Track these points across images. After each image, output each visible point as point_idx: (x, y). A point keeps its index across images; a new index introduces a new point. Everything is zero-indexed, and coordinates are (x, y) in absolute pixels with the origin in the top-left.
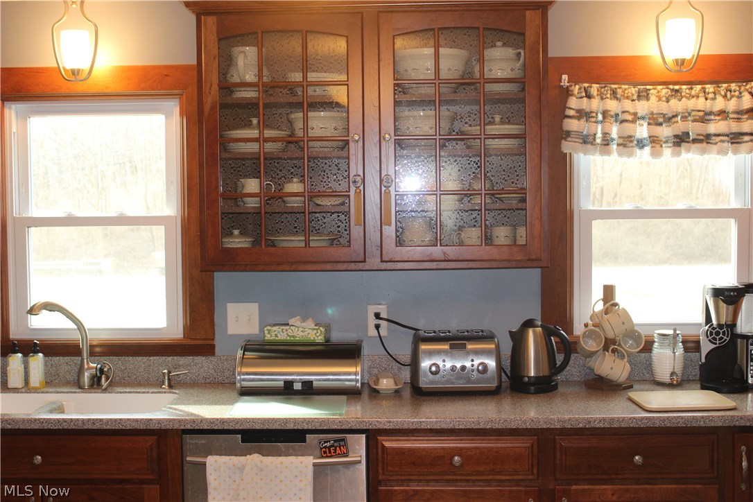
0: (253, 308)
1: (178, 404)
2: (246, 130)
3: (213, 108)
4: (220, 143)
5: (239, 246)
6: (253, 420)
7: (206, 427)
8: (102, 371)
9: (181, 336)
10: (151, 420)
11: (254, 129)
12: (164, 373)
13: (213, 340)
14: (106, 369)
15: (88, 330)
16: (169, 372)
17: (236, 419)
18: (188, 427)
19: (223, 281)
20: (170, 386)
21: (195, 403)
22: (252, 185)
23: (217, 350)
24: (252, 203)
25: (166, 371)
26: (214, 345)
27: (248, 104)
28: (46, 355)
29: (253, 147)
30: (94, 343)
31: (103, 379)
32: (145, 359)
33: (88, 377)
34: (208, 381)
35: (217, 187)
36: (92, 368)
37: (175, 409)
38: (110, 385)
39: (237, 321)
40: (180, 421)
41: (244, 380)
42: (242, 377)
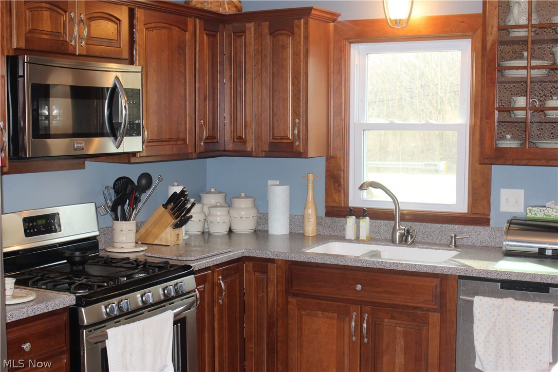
0: (521, 193)
1: (458, 258)
2: (518, 60)
3: (493, 45)
4: (498, 70)
5: (509, 146)
6: (510, 273)
7: (475, 275)
8: (408, 232)
9: (466, 211)
10: (436, 267)
11: (524, 59)
12: (452, 237)
13: (489, 215)
14: (411, 231)
15: (400, 202)
16: (455, 236)
17: (497, 271)
18: (463, 274)
19: (498, 171)
20: (455, 246)
21: (470, 258)
22: (521, 101)
23: (492, 222)
24: (521, 114)
25: (453, 235)
26: (490, 219)
27: (520, 41)
28: (371, 218)
29: (523, 73)
30: (405, 212)
31: (409, 238)
32: (439, 225)
33: (399, 236)
34: (484, 244)
35: (494, 103)
36: (402, 229)
37: (455, 261)
38: (413, 242)
39: (507, 202)
40: (456, 269)
41: (508, 245)
42: (507, 243)
